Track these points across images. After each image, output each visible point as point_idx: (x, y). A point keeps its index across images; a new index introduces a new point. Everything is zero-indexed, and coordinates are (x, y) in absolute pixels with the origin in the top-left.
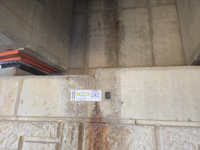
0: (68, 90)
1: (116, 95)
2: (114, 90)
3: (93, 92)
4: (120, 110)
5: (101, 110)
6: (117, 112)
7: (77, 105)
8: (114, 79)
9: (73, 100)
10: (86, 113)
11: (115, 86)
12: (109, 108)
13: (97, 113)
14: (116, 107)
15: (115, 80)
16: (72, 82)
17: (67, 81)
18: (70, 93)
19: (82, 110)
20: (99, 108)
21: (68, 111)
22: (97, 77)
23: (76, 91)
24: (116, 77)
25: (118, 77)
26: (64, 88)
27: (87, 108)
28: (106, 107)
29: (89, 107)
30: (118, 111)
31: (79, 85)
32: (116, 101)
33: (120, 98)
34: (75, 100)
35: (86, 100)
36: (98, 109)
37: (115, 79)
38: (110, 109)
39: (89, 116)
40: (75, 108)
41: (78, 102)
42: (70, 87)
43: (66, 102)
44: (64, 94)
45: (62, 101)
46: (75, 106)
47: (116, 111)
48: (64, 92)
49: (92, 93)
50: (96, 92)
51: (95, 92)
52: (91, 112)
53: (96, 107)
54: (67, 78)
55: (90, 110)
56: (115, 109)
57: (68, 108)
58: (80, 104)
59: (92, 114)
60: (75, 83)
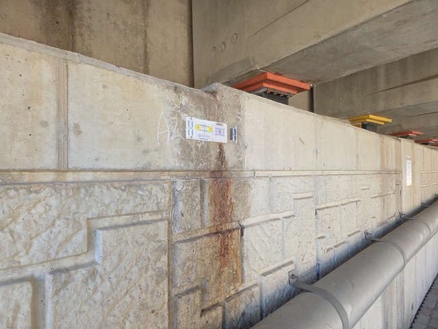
1: (241, 136)
3: (217, 126)
4: (244, 158)
5: (226, 157)
6: (241, 160)
9: (191, 137)
10: (208, 163)
11: (239, 120)
12: (234, 155)
13: (222, 162)
14: (241, 153)
16: (184, 100)
17: (176, 97)
18: (184, 123)
19: (204, 156)
20: (224, 154)
21: (183, 159)
22: (219, 100)
25: (242, 106)
28: (231, 153)
29: (212, 152)
31: (197, 109)
32: (241, 144)
33: (244, 140)
35: (209, 140)
36: (223, 157)
37: (240, 108)
39: (212, 167)
40: (193, 153)
41: (197, 141)
42: (183, 111)
43: (178, 141)
44: (174, 124)
45: (172, 138)
46: (193, 149)
52: (215, 161)
53: (220, 153)
54: (175, 89)
55: (213, 158)
56: (239, 157)
57: (183, 153)
58: (199, 146)
59: (216, 164)
60: (191, 104)
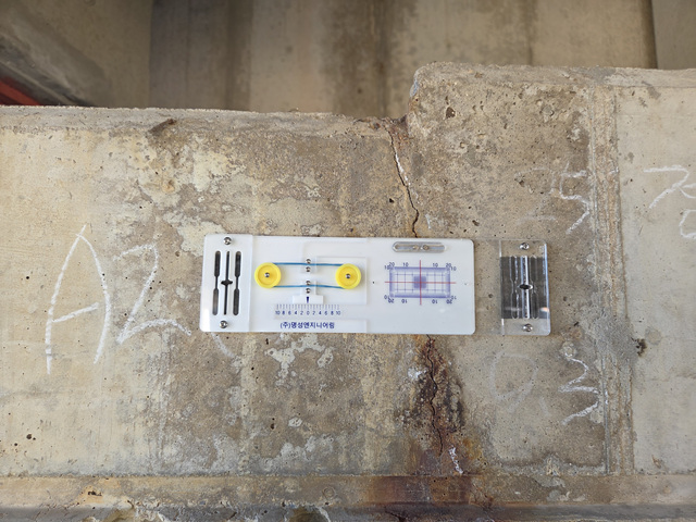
0: (171, 234)
1: (591, 287)
2: (573, 239)
3: (400, 259)
4: (628, 407)
5: (471, 407)
6: (600, 420)
7: (266, 370)
8: (568, 154)
9: (224, 324)
10: (342, 439)
11: (577, 208)
12: (535, 393)
13: (441, 436)
14: (593, 382)
15: (580, 162)
16: (204, 167)
17: (159, 161)
18: (197, 262)
19: (311, 407)
20: (455, 389)
21: (178, 426)
22: (425, 132)
23: (244, 244)
24: (585, 138)
25: (597, 139)
26: (134, 217)
27: (347, 395)
28: (511, 386)
29: (366, 384)
30: (614, 415)
31: (275, 197)
32: (592, 330)
33: (619, 310)
34: (239, 324)
35: (343, 327)
36: (447, 402)
37: (579, 149)
38: (543, 403)
39: (371, 458)
41: (267, 340)
42: (192, 214)
43: (156, 346)
44: (140, 276)
45: (125, 335)
46: (246, 374)
47: (597, 413)
48: (136, 250)
49: (390, 267)
50: (427, 260)
51: (413, 259)
52: (390, 427)
53: (427, 389)
54: (157, 131)
55: (377, 412)
56: (583, 401)
57: (182, 395)
58: (284, 358)
59: (394, 445)
60: (241, 180)
